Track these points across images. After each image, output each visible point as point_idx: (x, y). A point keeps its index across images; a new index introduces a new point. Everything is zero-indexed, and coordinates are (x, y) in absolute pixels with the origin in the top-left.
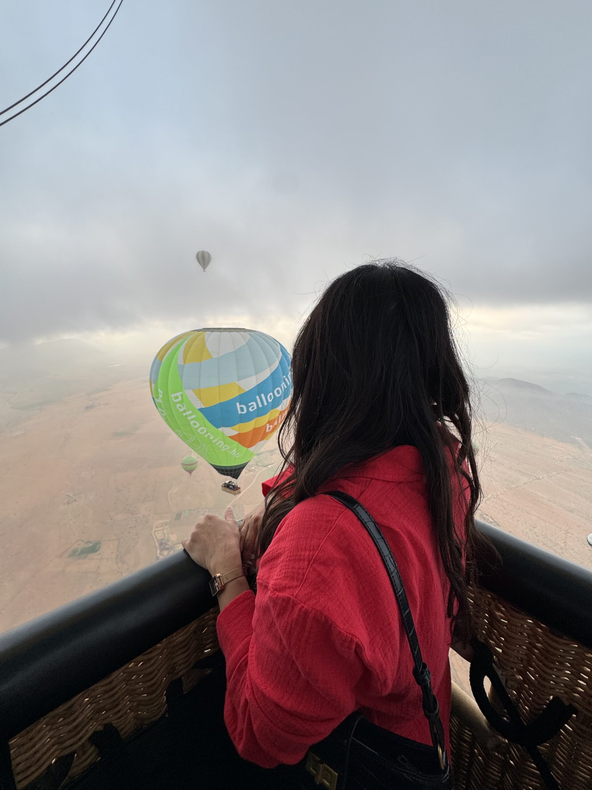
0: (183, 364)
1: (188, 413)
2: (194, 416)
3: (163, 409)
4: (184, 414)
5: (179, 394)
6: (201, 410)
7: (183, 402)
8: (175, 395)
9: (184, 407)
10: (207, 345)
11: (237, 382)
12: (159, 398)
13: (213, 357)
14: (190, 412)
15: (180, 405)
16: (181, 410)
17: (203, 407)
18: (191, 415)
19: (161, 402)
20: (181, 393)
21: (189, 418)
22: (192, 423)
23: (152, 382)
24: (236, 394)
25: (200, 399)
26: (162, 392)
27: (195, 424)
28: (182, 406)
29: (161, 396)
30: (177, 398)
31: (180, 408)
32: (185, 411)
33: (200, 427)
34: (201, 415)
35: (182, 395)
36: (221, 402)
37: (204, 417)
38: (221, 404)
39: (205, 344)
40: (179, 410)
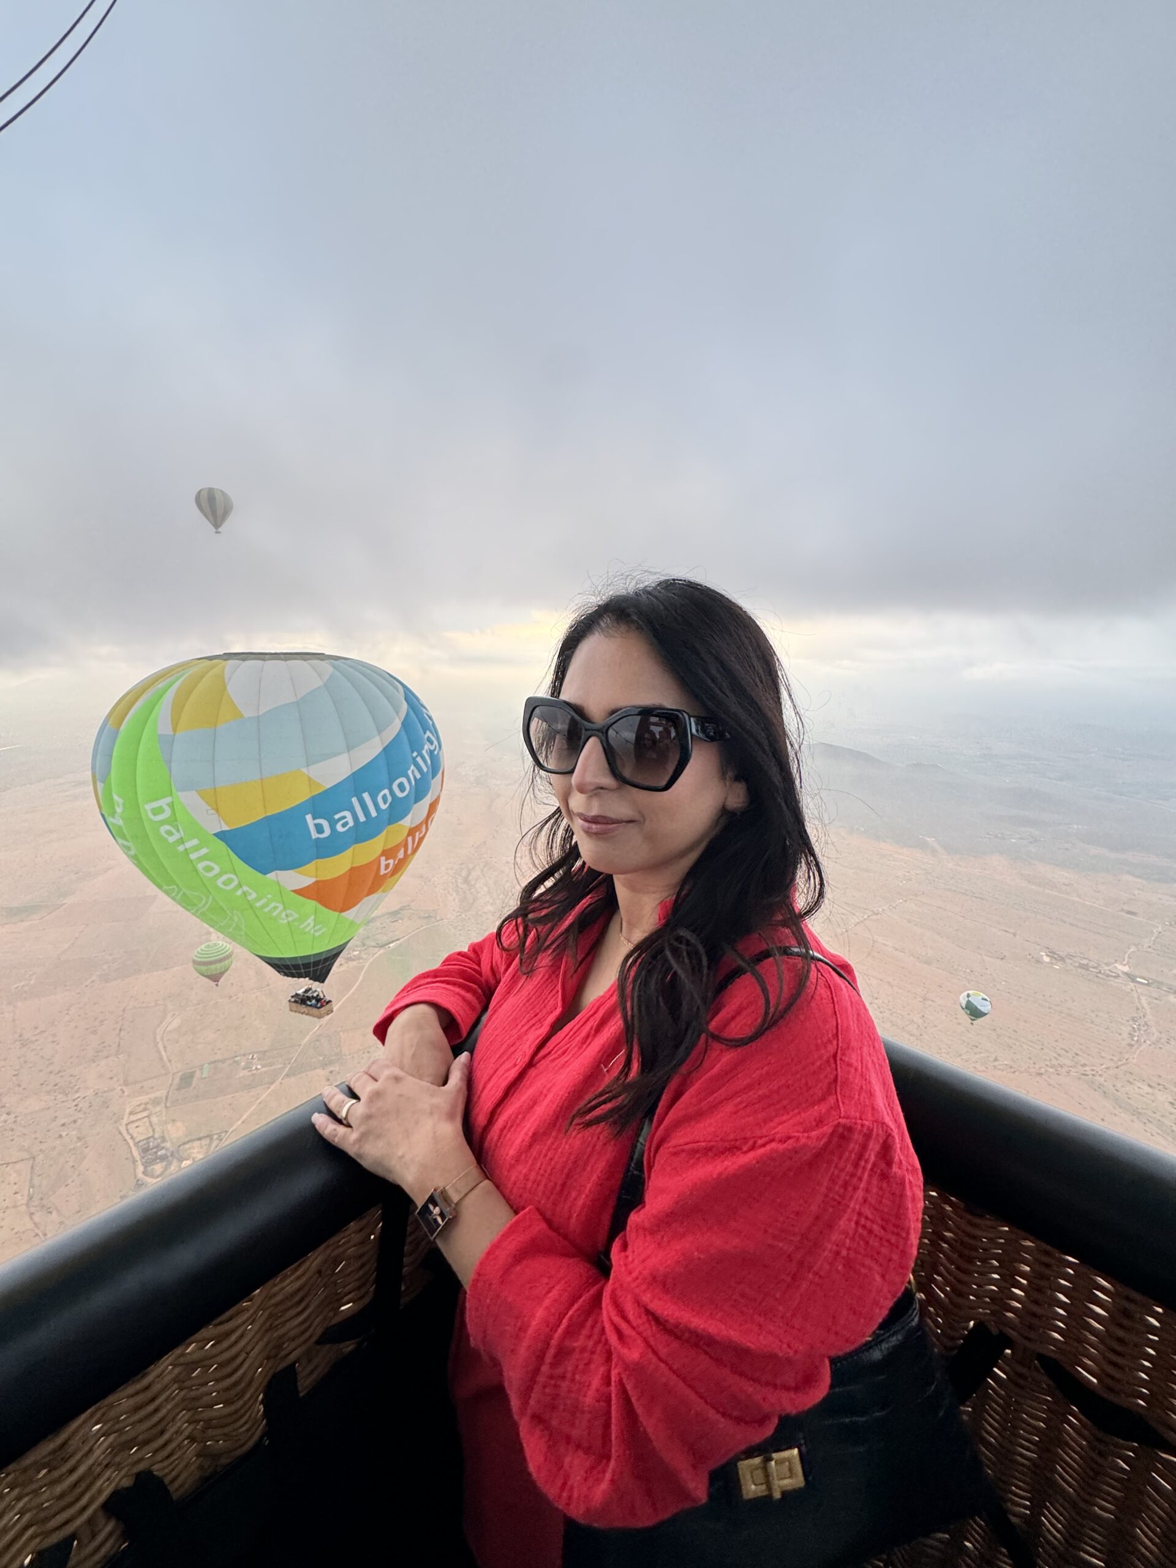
0: (172, 733)
1: (188, 845)
2: (204, 851)
3: (125, 839)
4: (181, 848)
5: (163, 802)
6: (221, 836)
7: (176, 820)
8: (156, 804)
9: (178, 831)
10: (231, 689)
11: (304, 770)
12: (116, 816)
13: (246, 715)
14: (195, 842)
15: (168, 827)
16: (171, 839)
17: (226, 828)
18: (196, 849)
19: (121, 823)
20: (169, 800)
21: (193, 856)
22: (200, 866)
23: (98, 776)
24: (302, 795)
25: (217, 811)
26: (120, 801)
27: (209, 869)
28: (174, 831)
29: (119, 810)
30: (156, 811)
31: (170, 833)
32: (181, 841)
33: (220, 875)
34: (222, 846)
35: (171, 806)
36: (268, 814)
37: (230, 851)
38: (267, 819)
39: (226, 687)
40: (166, 840)
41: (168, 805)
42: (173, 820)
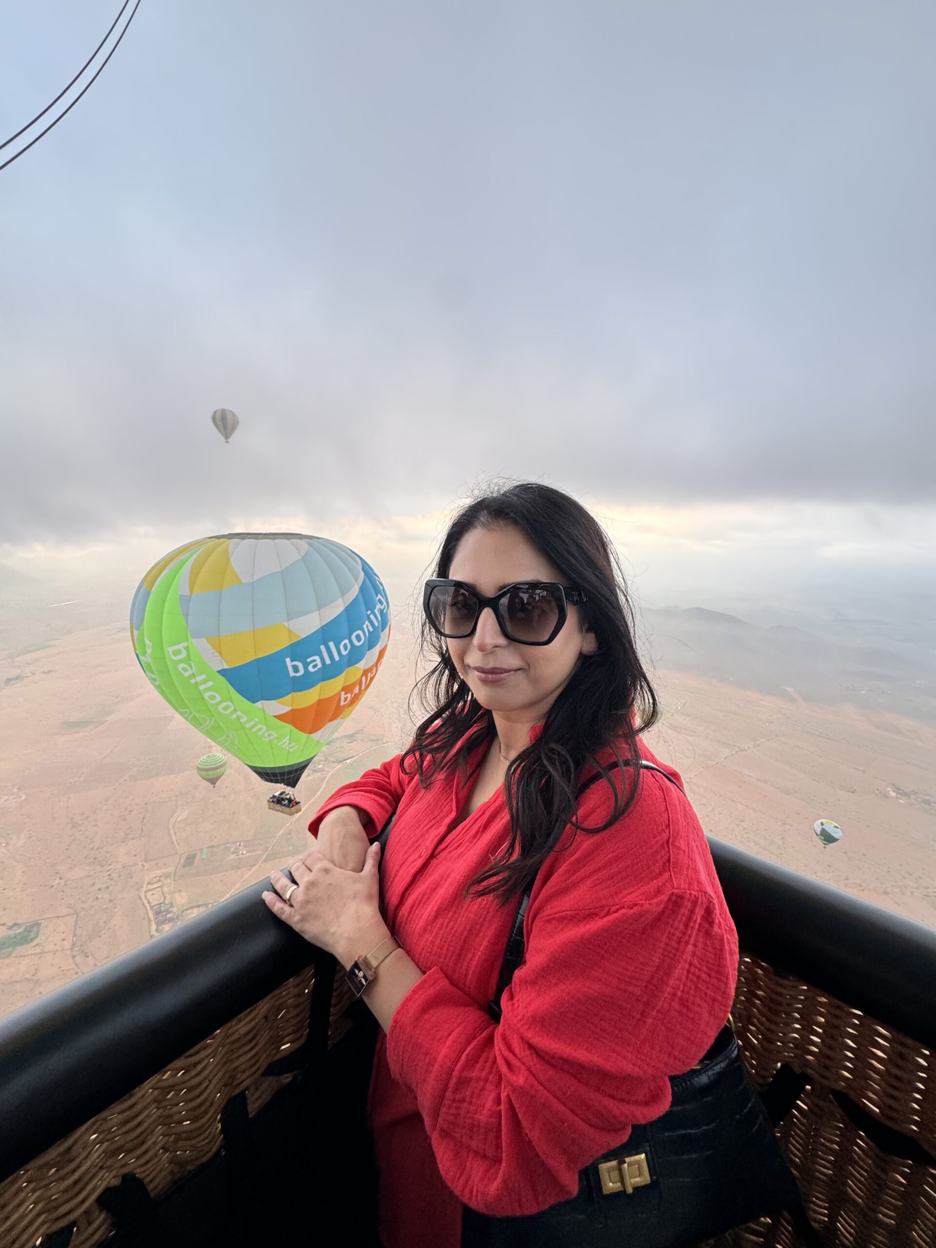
0: (189, 594)
1: (199, 679)
2: (210, 684)
3: (153, 673)
4: (193, 681)
5: (181, 646)
6: (222, 672)
7: (190, 660)
8: (175, 648)
9: (191, 668)
10: (233, 561)
11: (286, 624)
12: (147, 655)
13: (244, 581)
14: (204, 677)
15: (183, 665)
16: (186, 674)
17: (226, 667)
18: (205, 681)
19: (150, 660)
20: (185, 644)
21: (202, 688)
22: (206, 695)
23: (134, 626)
24: (283, 643)
25: (220, 654)
26: (150, 645)
27: (213, 697)
28: (188, 668)
29: (149, 651)
30: (177, 653)
31: (185, 670)
32: (193, 676)
33: (222, 702)
34: (222, 679)
35: (187, 648)
36: (257, 657)
37: (229, 685)
38: (258, 661)
39: (229, 560)
40: (182, 674)
41: (184, 648)
42: (187, 660)
